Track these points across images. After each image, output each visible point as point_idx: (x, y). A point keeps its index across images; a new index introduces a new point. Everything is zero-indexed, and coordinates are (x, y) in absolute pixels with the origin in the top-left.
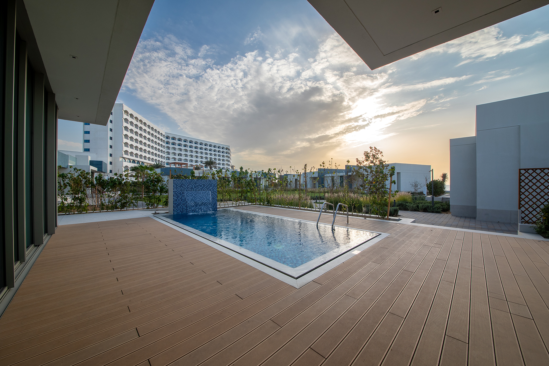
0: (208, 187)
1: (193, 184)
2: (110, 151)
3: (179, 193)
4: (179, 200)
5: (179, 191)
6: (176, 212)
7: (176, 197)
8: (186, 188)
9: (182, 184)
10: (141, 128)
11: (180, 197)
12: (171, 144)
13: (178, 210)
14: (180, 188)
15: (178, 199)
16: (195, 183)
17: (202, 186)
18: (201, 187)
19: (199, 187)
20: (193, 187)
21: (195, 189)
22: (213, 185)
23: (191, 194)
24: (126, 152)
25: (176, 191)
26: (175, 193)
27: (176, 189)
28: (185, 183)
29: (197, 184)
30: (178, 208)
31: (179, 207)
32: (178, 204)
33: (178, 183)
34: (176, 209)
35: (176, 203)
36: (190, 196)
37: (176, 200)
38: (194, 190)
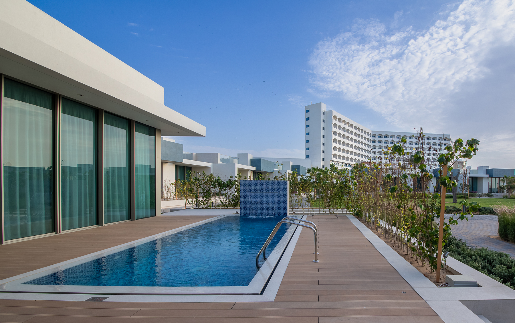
0: (276, 189)
1: (260, 186)
2: (322, 156)
3: (246, 194)
4: (246, 201)
5: (246, 193)
6: (243, 213)
7: (243, 199)
8: (253, 189)
9: (249, 185)
10: (348, 131)
11: (247, 198)
12: (377, 142)
13: (244, 212)
14: (247, 189)
15: (244, 200)
16: (261, 185)
17: (270, 187)
18: (269, 189)
19: (266, 188)
20: (260, 189)
21: (262, 191)
22: (282, 186)
23: (257, 197)
24: (335, 155)
25: (243, 193)
26: (242, 194)
27: (243, 190)
28: (252, 184)
29: (265, 186)
30: (244, 210)
31: (246, 209)
32: (244, 206)
33: (244, 184)
34: (243, 211)
35: (243, 205)
36: (257, 198)
37: (243, 201)
38: (260, 192)
